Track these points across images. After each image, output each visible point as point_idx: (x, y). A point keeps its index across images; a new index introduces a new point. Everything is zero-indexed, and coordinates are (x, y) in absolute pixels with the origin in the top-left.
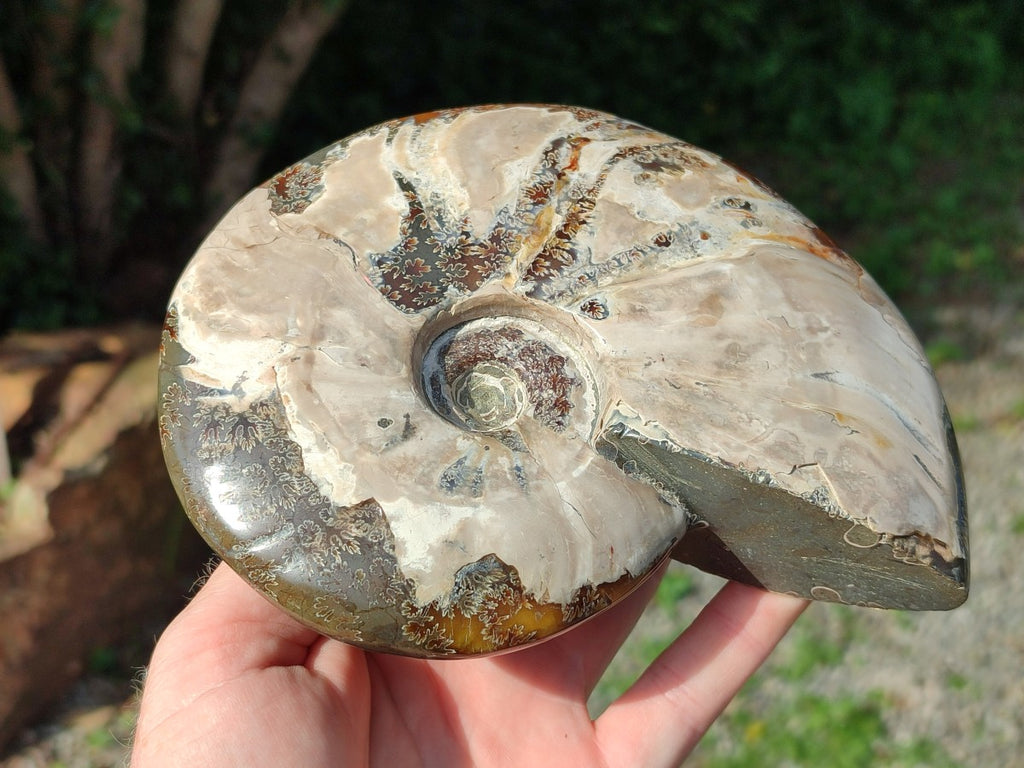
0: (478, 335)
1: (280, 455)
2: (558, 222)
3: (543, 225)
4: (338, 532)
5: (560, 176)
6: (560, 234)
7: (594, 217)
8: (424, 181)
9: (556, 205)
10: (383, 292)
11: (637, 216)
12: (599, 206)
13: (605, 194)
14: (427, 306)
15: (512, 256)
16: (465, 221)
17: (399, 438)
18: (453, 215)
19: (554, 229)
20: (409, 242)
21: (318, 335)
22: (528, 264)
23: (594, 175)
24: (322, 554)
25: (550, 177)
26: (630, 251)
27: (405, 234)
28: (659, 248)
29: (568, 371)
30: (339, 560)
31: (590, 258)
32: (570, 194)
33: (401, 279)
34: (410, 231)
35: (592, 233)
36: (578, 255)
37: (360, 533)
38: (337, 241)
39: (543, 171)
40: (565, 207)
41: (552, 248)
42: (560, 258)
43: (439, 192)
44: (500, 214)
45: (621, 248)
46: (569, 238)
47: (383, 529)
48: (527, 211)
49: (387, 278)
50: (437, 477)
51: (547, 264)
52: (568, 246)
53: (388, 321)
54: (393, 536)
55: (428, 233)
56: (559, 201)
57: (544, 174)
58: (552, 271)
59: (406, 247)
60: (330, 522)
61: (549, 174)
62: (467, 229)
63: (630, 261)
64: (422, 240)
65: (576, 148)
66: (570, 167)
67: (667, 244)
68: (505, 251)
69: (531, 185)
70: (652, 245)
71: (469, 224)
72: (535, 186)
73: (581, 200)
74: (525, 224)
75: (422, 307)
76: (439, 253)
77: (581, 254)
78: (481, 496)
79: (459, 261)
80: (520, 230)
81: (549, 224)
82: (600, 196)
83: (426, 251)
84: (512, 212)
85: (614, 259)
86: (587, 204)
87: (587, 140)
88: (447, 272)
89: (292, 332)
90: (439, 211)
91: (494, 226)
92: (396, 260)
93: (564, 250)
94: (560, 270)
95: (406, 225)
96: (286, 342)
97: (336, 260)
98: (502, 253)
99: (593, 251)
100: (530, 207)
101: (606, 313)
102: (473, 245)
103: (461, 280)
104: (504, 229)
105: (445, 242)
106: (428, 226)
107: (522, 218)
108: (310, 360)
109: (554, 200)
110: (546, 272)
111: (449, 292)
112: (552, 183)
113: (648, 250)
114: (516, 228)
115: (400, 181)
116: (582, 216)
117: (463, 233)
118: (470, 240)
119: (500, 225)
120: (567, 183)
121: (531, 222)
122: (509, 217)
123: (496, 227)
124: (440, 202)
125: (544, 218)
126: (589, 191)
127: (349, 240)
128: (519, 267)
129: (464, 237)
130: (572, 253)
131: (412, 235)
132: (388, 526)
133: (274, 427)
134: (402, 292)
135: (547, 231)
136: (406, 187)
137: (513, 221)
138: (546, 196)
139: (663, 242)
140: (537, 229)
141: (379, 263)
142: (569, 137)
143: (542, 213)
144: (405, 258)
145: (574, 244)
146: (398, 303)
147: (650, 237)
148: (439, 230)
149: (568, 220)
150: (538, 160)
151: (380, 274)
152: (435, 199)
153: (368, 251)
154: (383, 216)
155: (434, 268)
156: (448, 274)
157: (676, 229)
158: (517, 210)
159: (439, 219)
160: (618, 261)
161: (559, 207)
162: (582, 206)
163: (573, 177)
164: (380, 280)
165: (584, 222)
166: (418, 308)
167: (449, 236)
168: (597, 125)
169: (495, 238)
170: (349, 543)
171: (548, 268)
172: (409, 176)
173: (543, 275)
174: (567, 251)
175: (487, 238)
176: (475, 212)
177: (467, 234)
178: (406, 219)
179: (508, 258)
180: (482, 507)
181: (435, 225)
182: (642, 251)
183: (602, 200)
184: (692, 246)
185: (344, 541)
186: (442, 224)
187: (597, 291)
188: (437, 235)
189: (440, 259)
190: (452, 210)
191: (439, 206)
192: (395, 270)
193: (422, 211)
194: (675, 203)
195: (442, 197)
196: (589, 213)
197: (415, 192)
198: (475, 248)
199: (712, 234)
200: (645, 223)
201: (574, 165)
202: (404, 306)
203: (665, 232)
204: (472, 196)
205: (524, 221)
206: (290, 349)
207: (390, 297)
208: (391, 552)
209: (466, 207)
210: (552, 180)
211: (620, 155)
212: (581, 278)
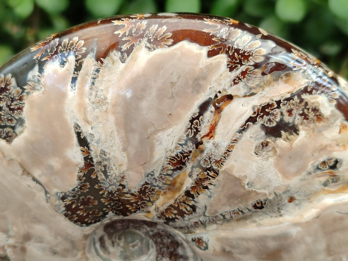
2: (188, 183)
3: (178, 185)
5: (198, 144)
6: (188, 193)
7: (215, 185)
8: (96, 138)
9: (190, 170)
10: (66, 215)
11: (246, 187)
12: (220, 177)
13: (227, 167)
14: (95, 222)
15: (153, 203)
16: (123, 178)
18: (114, 172)
19: (184, 189)
20: (84, 186)
22: (162, 209)
23: (225, 146)
25: (191, 146)
26: (234, 211)
27: (80, 180)
28: (254, 210)
29: (180, 251)
31: (205, 212)
32: (202, 162)
33: (77, 208)
34: (84, 178)
35: (210, 197)
36: (197, 209)
38: (34, 179)
39: (186, 141)
40: (197, 172)
41: (181, 202)
42: (184, 210)
43: (107, 151)
44: (148, 176)
45: (228, 209)
46: (193, 198)
48: (168, 175)
49: (68, 207)
51: (175, 212)
52: (192, 203)
53: (69, 231)
55: (96, 181)
56: (193, 167)
57: (186, 144)
58: (177, 216)
59: (81, 188)
61: (190, 144)
62: (124, 183)
63: (231, 217)
64: (92, 185)
65: (218, 110)
66: (207, 135)
67: (262, 208)
68: (148, 199)
69: (173, 155)
70: (251, 208)
71: (125, 180)
72: (177, 155)
73: (210, 169)
74: (165, 184)
75: (91, 223)
76: (103, 194)
77: (200, 209)
79: (117, 200)
80: (160, 188)
81: (182, 184)
82: (224, 168)
83: (96, 193)
84: (157, 175)
85: (222, 215)
86: (212, 174)
87: (230, 98)
88: (108, 205)
90: (105, 166)
91: (142, 183)
92: (74, 196)
93: (188, 205)
94: (183, 216)
95: (82, 174)
98: (146, 200)
99: (208, 208)
100: (170, 172)
101: (206, 248)
102: (127, 193)
103: (116, 210)
104: (149, 186)
105: (108, 188)
106: (97, 177)
107: (163, 179)
108: (24, 249)
109: (189, 166)
110: (174, 216)
111: (109, 215)
112: (190, 152)
113: (246, 211)
114: (158, 186)
115: (79, 134)
116: (206, 183)
117: (121, 185)
118: (125, 190)
119: (147, 183)
120: (202, 151)
121: (169, 183)
122: (154, 179)
123: (144, 185)
124: (106, 160)
125: (179, 180)
126: (217, 162)
127: (42, 180)
128: (157, 209)
129: (121, 188)
130: (194, 208)
131: (85, 181)
134: (78, 215)
135: (179, 189)
136: (83, 142)
137: (156, 181)
138: (184, 164)
139: (259, 206)
140: (173, 187)
141: (63, 198)
142: (216, 96)
143: (179, 176)
144: (80, 196)
145: (196, 202)
146: (75, 222)
147: (251, 202)
148: (104, 180)
149: (196, 183)
150: (184, 129)
151: (64, 205)
152: (103, 156)
153: (55, 190)
154: (67, 164)
155: (100, 202)
156: (109, 206)
157: (271, 198)
158: (161, 174)
159: (105, 172)
160: (224, 216)
161: (192, 172)
162: (208, 174)
163: (208, 145)
164: (64, 209)
165: (207, 188)
166: (88, 224)
167: (110, 185)
168: (244, 73)
169: (142, 191)
171: (175, 214)
172: (86, 130)
173: (171, 217)
174: (190, 206)
175: (137, 191)
176: (130, 172)
177: (124, 187)
178: (81, 170)
179: (149, 204)
181: (101, 177)
182: (242, 212)
183: (225, 172)
184: (279, 208)
186: (107, 176)
187: (205, 232)
188: (102, 183)
189: (104, 198)
190: (114, 168)
191: (105, 163)
192: (73, 203)
193: (93, 166)
194: (279, 175)
195: (108, 156)
196: (212, 181)
197: (88, 148)
198: (128, 195)
199: (297, 198)
200: (250, 192)
201: (210, 134)
202: (80, 223)
203: (262, 199)
204: (129, 160)
205: (164, 182)
207: (71, 219)
209: (124, 168)
210: (191, 149)
211: (252, 120)
212: (197, 223)
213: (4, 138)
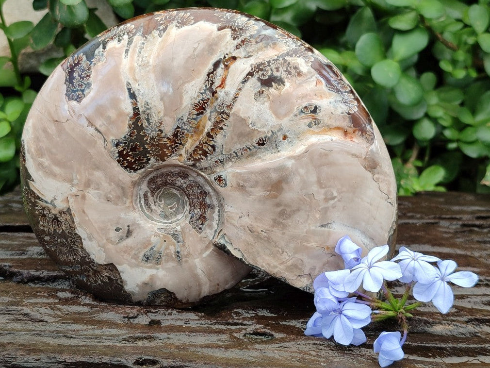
0: (167, 175)
1: (73, 238)
2: (209, 126)
3: (201, 128)
4: (99, 272)
5: (214, 93)
6: (209, 135)
7: (227, 126)
8: (142, 92)
9: (209, 114)
10: (119, 161)
11: (250, 126)
12: (231, 119)
13: (235, 110)
14: (140, 169)
15: (183, 145)
16: (161, 123)
17: (125, 237)
18: (155, 119)
19: (206, 131)
20: (133, 133)
21: (88, 184)
22: (191, 151)
23: (232, 93)
24: (93, 279)
25: (209, 95)
26: (243, 148)
27: (130, 128)
28: (258, 146)
29: (208, 200)
30: (100, 282)
31: (222, 151)
32: (217, 108)
33: (127, 155)
34: (133, 126)
35: (225, 136)
36: (216, 149)
37: (108, 275)
38: (96, 129)
39: (205, 90)
40: (214, 115)
41: (204, 143)
42: (207, 150)
43: (149, 101)
44: (179, 121)
45: (239, 146)
46: (213, 138)
47: (117, 275)
48: (193, 119)
49: (120, 154)
50: (141, 255)
51: (200, 152)
52: (212, 143)
53: (121, 177)
54: (121, 278)
55: (141, 128)
56: (211, 112)
57: (205, 93)
58: (202, 157)
59: (130, 136)
60: (95, 268)
61: (208, 92)
62: (161, 128)
63: (242, 154)
64: (139, 132)
65: (227, 67)
66: (220, 86)
67: (263, 144)
68: (180, 142)
69: (197, 102)
70: (255, 145)
71: (162, 125)
72: (199, 102)
73: (223, 113)
74: (191, 127)
75: (137, 169)
76: (147, 140)
77: (218, 148)
78: (160, 264)
79: (157, 145)
80: (188, 131)
81: (204, 127)
82: (233, 111)
83: (140, 138)
84: (185, 119)
85: (234, 152)
86: (225, 116)
87: (234, 58)
88: (150, 150)
89: (75, 182)
90: (148, 115)
91: (175, 127)
92: (125, 143)
93: (209, 145)
94: (206, 156)
95: (131, 122)
96: (73, 185)
97: (96, 142)
98: (178, 143)
99: (224, 147)
100: (195, 116)
101: (226, 184)
102: (164, 138)
103: (157, 155)
104: (180, 129)
105: (150, 134)
106: (142, 124)
107: (190, 123)
108: (84, 197)
109: (208, 110)
110: (199, 157)
111: (151, 161)
112: (209, 99)
113: (252, 148)
114: (186, 129)
115: (129, 90)
116: (221, 126)
117: (160, 130)
118: (163, 135)
119: (178, 127)
120: (217, 99)
121: (194, 126)
122: (184, 123)
123: (176, 128)
124: (149, 109)
125: (202, 124)
126: (228, 106)
127: (102, 129)
128: (187, 151)
129: (160, 132)
130: (213, 147)
131: (133, 129)
132: (119, 274)
133: (69, 225)
134: (128, 161)
135: (202, 131)
136: (133, 96)
137: (185, 125)
138: (204, 109)
139: (261, 143)
140: (197, 129)
141: (117, 145)
142: (225, 57)
143: (201, 120)
144: (129, 142)
145: (215, 142)
146: (126, 168)
147: (255, 140)
148: (147, 127)
149: (214, 125)
150: (203, 81)
151: (117, 151)
152: (147, 106)
153: (112, 138)
154: (121, 114)
155: (144, 148)
156: (151, 152)
157: (269, 135)
158: (188, 118)
159: (148, 120)
160: (236, 154)
161: (210, 116)
162: (222, 117)
163: (221, 93)
164: (117, 155)
165: (222, 128)
166: (135, 170)
167: (152, 131)
168: (243, 41)
169: (175, 135)
170: (103, 277)
171: (200, 155)
172: (135, 87)
173: (197, 158)
174: (211, 146)
175: (171, 134)
176: (166, 118)
178: (131, 118)
179: (181, 147)
180: (160, 269)
181: (145, 124)
182: (249, 148)
183: (234, 114)
184: (276, 145)
185: (101, 276)
186: (149, 123)
187: (224, 170)
188: (146, 130)
189: (147, 144)
190: (154, 115)
191: (148, 111)
192: (124, 149)
193: (139, 114)
194: (273, 116)
195: (150, 106)
196: (226, 122)
197: (136, 100)
198: (165, 139)
199: (289, 136)
200: (253, 130)
201: (222, 85)
202: (129, 169)
203: (263, 136)
204: (165, 108)
205: (191, 125)
206: (74, 190)
207: (122, 165)
208: (121, 284)
209: (162, 114)
210: (209, 97)
211: (251, 74)
212: (216, 162)
213: (76, 100)
